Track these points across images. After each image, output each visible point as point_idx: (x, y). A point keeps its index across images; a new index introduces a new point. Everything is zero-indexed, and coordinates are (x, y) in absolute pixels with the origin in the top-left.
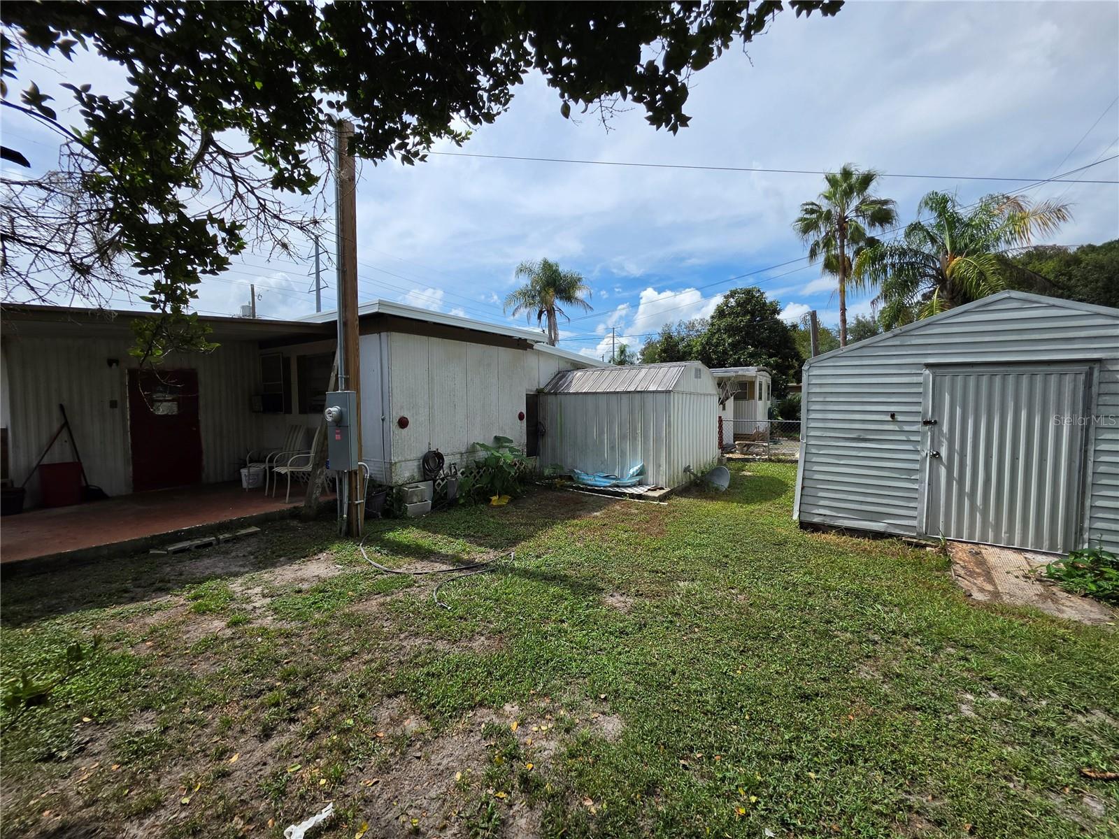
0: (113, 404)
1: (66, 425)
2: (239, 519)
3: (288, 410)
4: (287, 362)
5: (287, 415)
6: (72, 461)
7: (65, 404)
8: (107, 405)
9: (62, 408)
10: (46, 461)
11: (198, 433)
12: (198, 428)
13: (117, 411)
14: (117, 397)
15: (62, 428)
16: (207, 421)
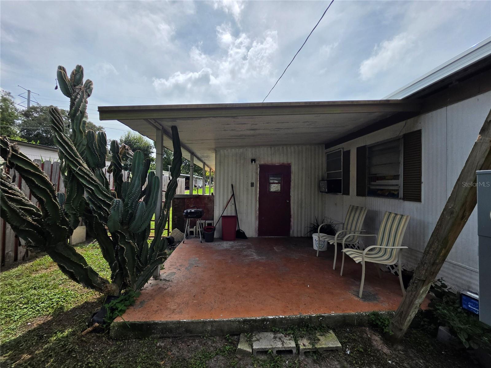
0: (252, 185)
1: (233, 195)
2: (318, 317)
3: (347, 192)
4: (347, 154)
5: (344, 196)
6: (234, 215)
7: (234, 184)
8: (250, 185)
9: (232, 185)
10: (225, 214)
11: (289, 204)
12: (290, 201)
13: (254, 188)
14: (254, 181)
15: (232, 196)
16: (295, 196)
